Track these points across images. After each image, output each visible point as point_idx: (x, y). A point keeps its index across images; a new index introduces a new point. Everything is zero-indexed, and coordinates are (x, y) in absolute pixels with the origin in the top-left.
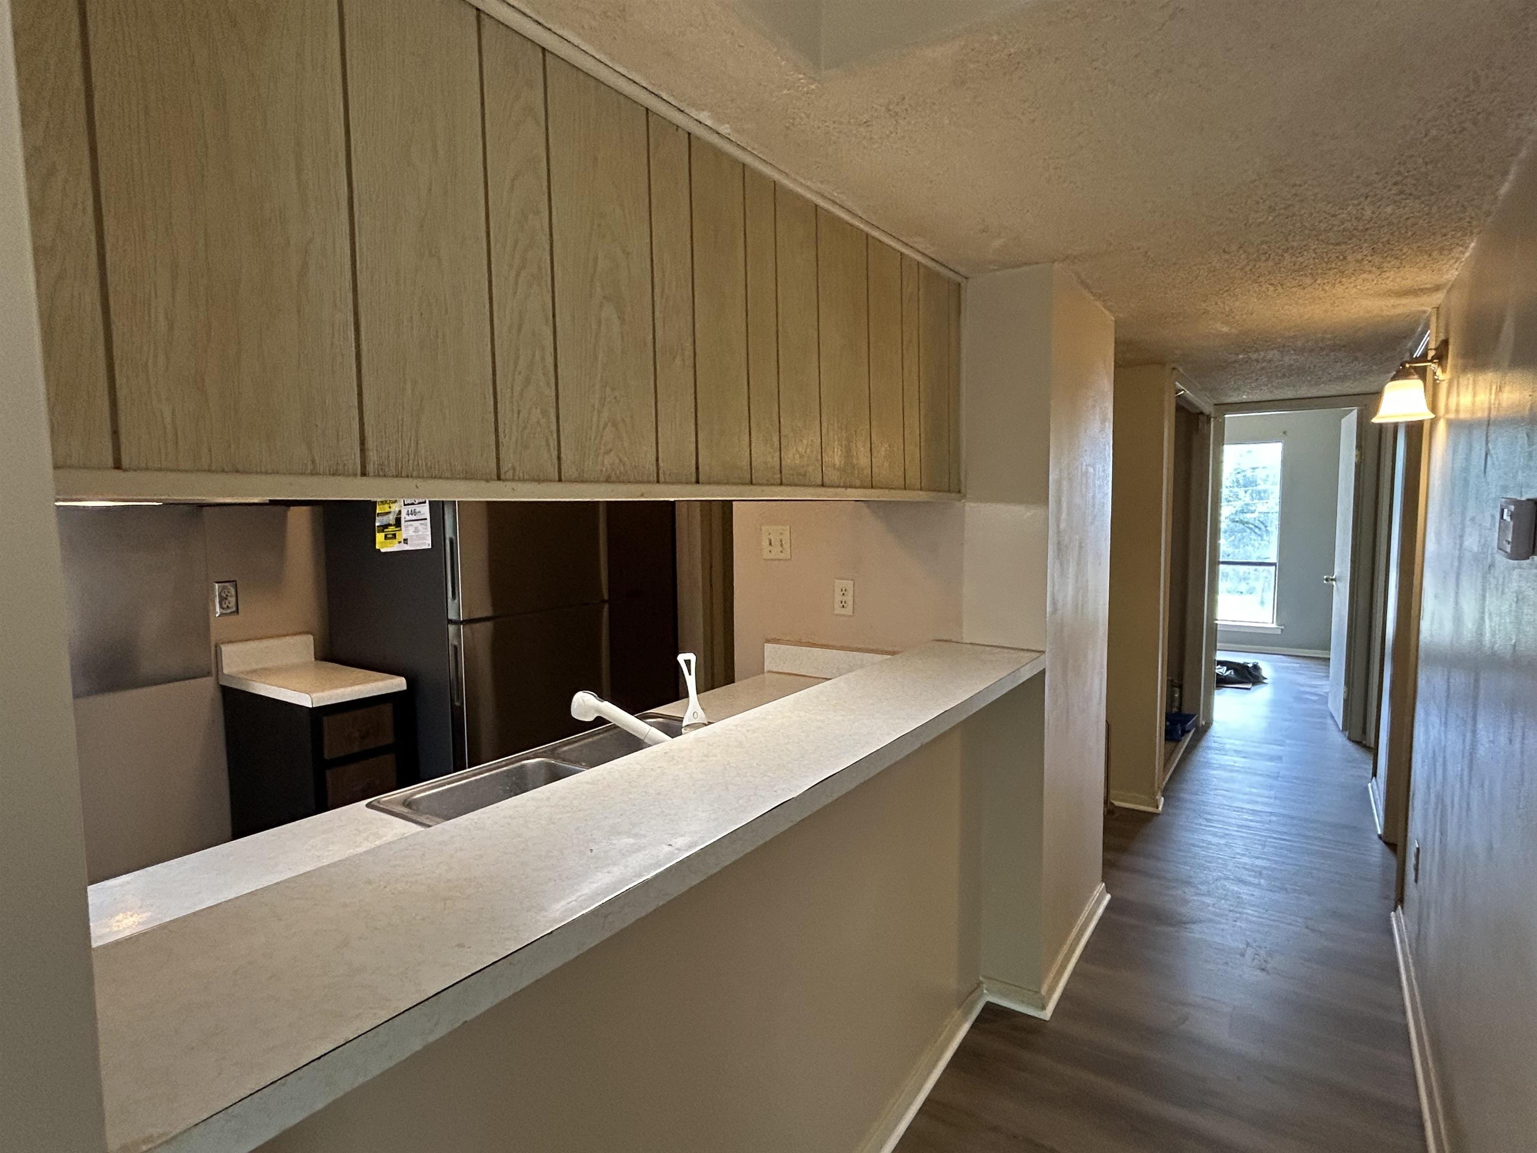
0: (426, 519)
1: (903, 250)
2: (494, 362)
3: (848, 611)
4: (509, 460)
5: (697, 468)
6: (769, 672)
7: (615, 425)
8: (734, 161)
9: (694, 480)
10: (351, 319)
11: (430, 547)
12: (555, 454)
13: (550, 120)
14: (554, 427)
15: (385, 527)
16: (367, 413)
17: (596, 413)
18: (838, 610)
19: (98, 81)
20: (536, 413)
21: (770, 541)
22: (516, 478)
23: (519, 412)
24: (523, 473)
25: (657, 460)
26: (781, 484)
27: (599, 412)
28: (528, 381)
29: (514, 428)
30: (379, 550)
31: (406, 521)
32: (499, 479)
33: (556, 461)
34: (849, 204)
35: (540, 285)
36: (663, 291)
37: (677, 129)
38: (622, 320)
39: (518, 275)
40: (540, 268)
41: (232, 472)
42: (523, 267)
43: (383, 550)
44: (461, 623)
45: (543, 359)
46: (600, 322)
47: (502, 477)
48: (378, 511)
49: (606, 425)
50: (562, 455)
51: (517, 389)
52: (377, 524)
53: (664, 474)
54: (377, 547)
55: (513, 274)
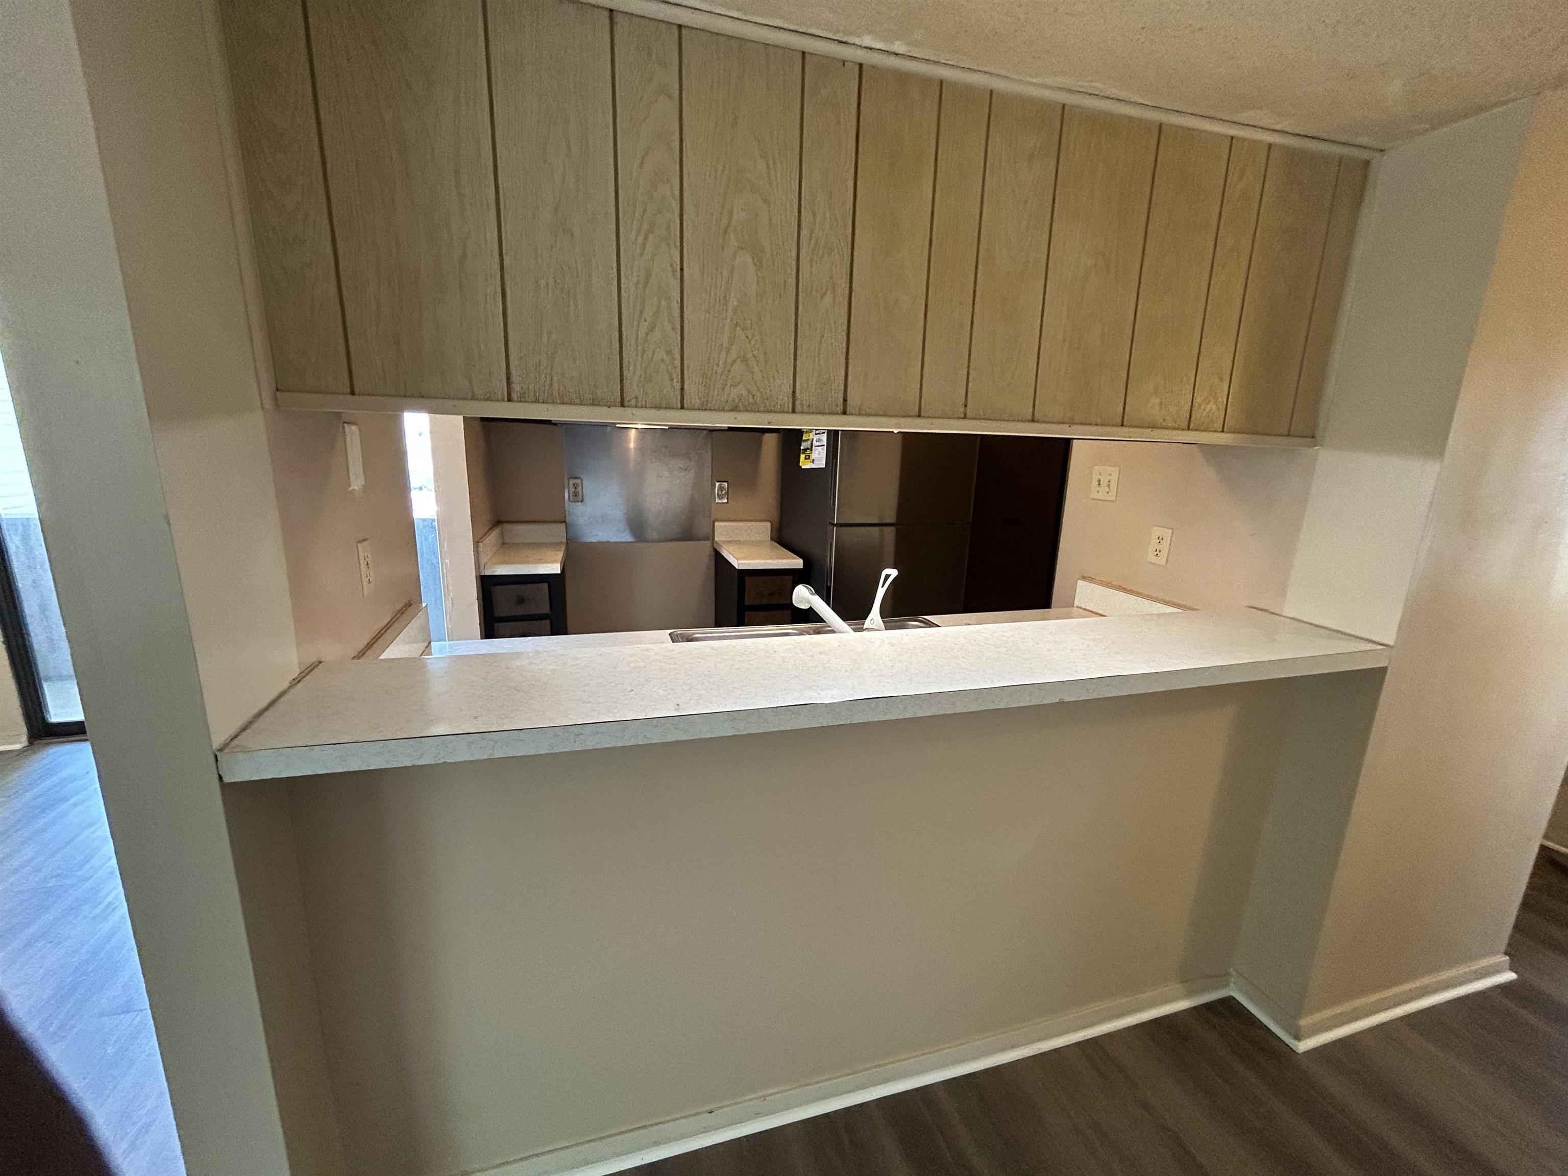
0: (824, 445)
1: (1233, 131)
2: (620, 313)
3: (1161, 561)
4: (632, 389)
5: (845, 400)
6: (1077, 607)
7: (745, 360)
8: (925, 81)
9: (840, 409)
10: (499, 290)
11: (824, 467)
12: (678, 386)
13: (684, 93)
14: (678, 363)
15: (805, 450)
16: (512, 356)
17: (724, 352)
18: (1152, 558)
19: (328, 153)
20: (660, 354)
21: (1099, 481)
22: (639, 404)
23: (644, 352)
24: (646, 402)
25: (794, 392)
26: (965, 418)
27: (728, 351)
28: (651, 329)
29: (638, 365)
30: (801, 467)
31: (816, 446)
32: (622, 405)
33: (678, 393)
34: (1114, 92)
35: (668, 244)
36: (812, 232)
37: (844, 65)
38: (759, 266)
39: (646, 238)
40: (668, 229)
41: (419, 397)
42: (650, 231)
43: (803, 467)
44: (836, 525)
45: (669, 308)
46: (733, 269)
47: (626, 403)
48: (804, 438)
49: (734, 361)
50: (686, 387)
51: (641, 335)
52: (802, 448)
53: (802, 404)
54: (800, 465)
55: (641, 239)
